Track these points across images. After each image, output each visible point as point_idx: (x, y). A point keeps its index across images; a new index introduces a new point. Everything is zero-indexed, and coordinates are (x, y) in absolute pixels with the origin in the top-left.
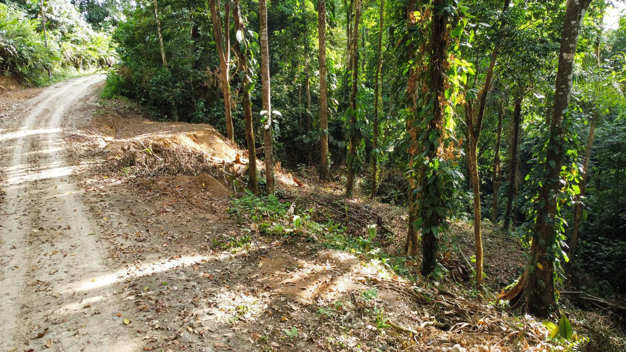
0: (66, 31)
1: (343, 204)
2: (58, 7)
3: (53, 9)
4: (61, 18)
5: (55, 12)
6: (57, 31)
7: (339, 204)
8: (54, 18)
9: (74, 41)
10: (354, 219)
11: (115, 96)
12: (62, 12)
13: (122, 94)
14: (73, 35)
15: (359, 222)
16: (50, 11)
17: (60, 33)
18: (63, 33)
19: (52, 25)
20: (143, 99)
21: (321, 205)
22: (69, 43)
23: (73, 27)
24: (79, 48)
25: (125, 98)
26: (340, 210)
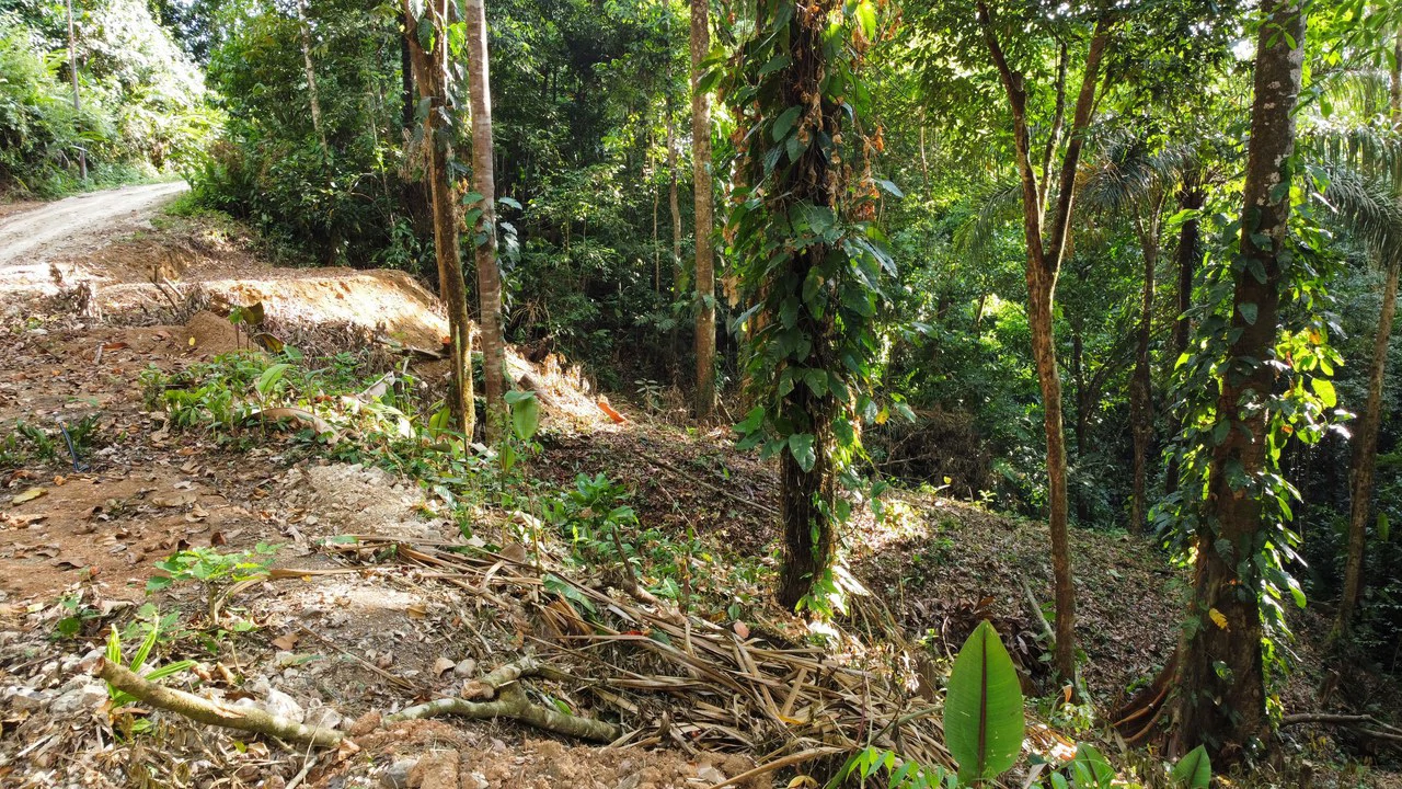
0: (135, 80)
1: (719, 467)
2: (118, 27)
3: (107, 30)
4: (123, 50)
5: (111, 38)
6: (113, 80)
7: (709, 466)
8: (105, 49)
9: (154, 103)
10: (744, 505)
11: (200, 210)
12: (128, 36)
13: (220, 207)
14: (151, 89)
15: (757, 513)
16: (100, 34)
17: (119, 85)
18: (125, 84)
19: (100, 66)
20: (264, 217)
21: (661, 466)
22: (139, 108)
23: (152, 72)
24: (163, 121)
25: (225, 216)
26: (708, 481)
